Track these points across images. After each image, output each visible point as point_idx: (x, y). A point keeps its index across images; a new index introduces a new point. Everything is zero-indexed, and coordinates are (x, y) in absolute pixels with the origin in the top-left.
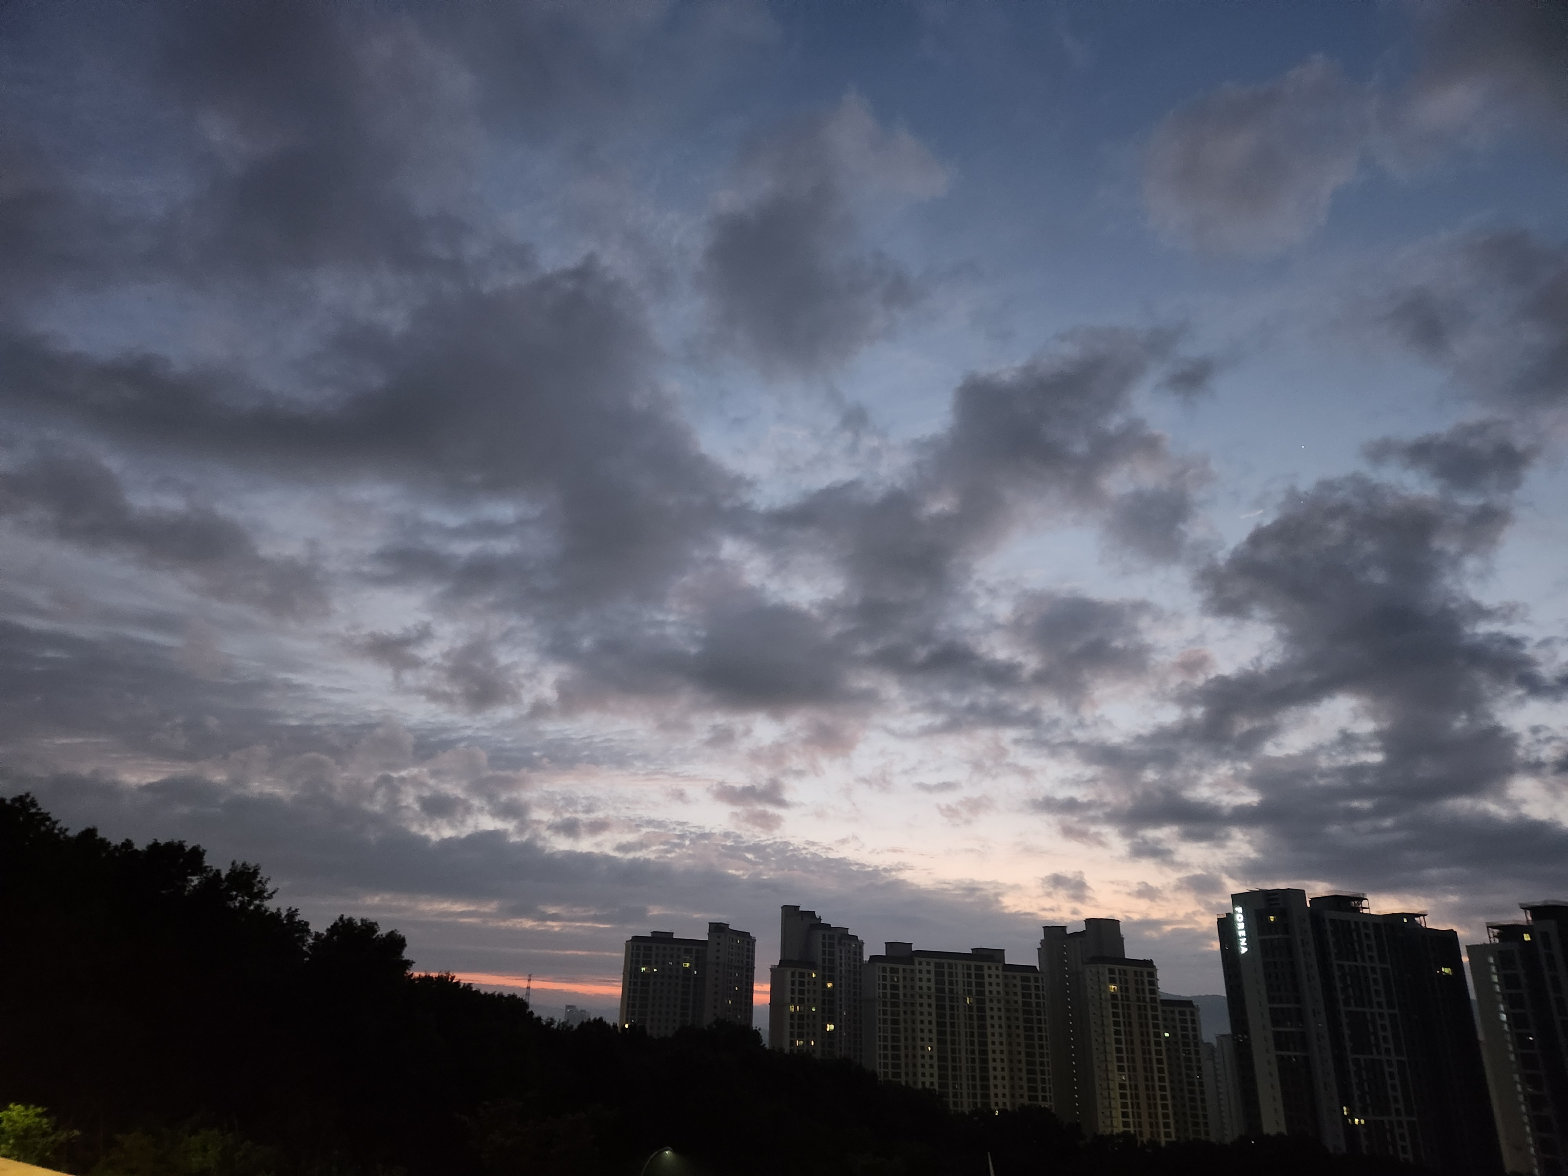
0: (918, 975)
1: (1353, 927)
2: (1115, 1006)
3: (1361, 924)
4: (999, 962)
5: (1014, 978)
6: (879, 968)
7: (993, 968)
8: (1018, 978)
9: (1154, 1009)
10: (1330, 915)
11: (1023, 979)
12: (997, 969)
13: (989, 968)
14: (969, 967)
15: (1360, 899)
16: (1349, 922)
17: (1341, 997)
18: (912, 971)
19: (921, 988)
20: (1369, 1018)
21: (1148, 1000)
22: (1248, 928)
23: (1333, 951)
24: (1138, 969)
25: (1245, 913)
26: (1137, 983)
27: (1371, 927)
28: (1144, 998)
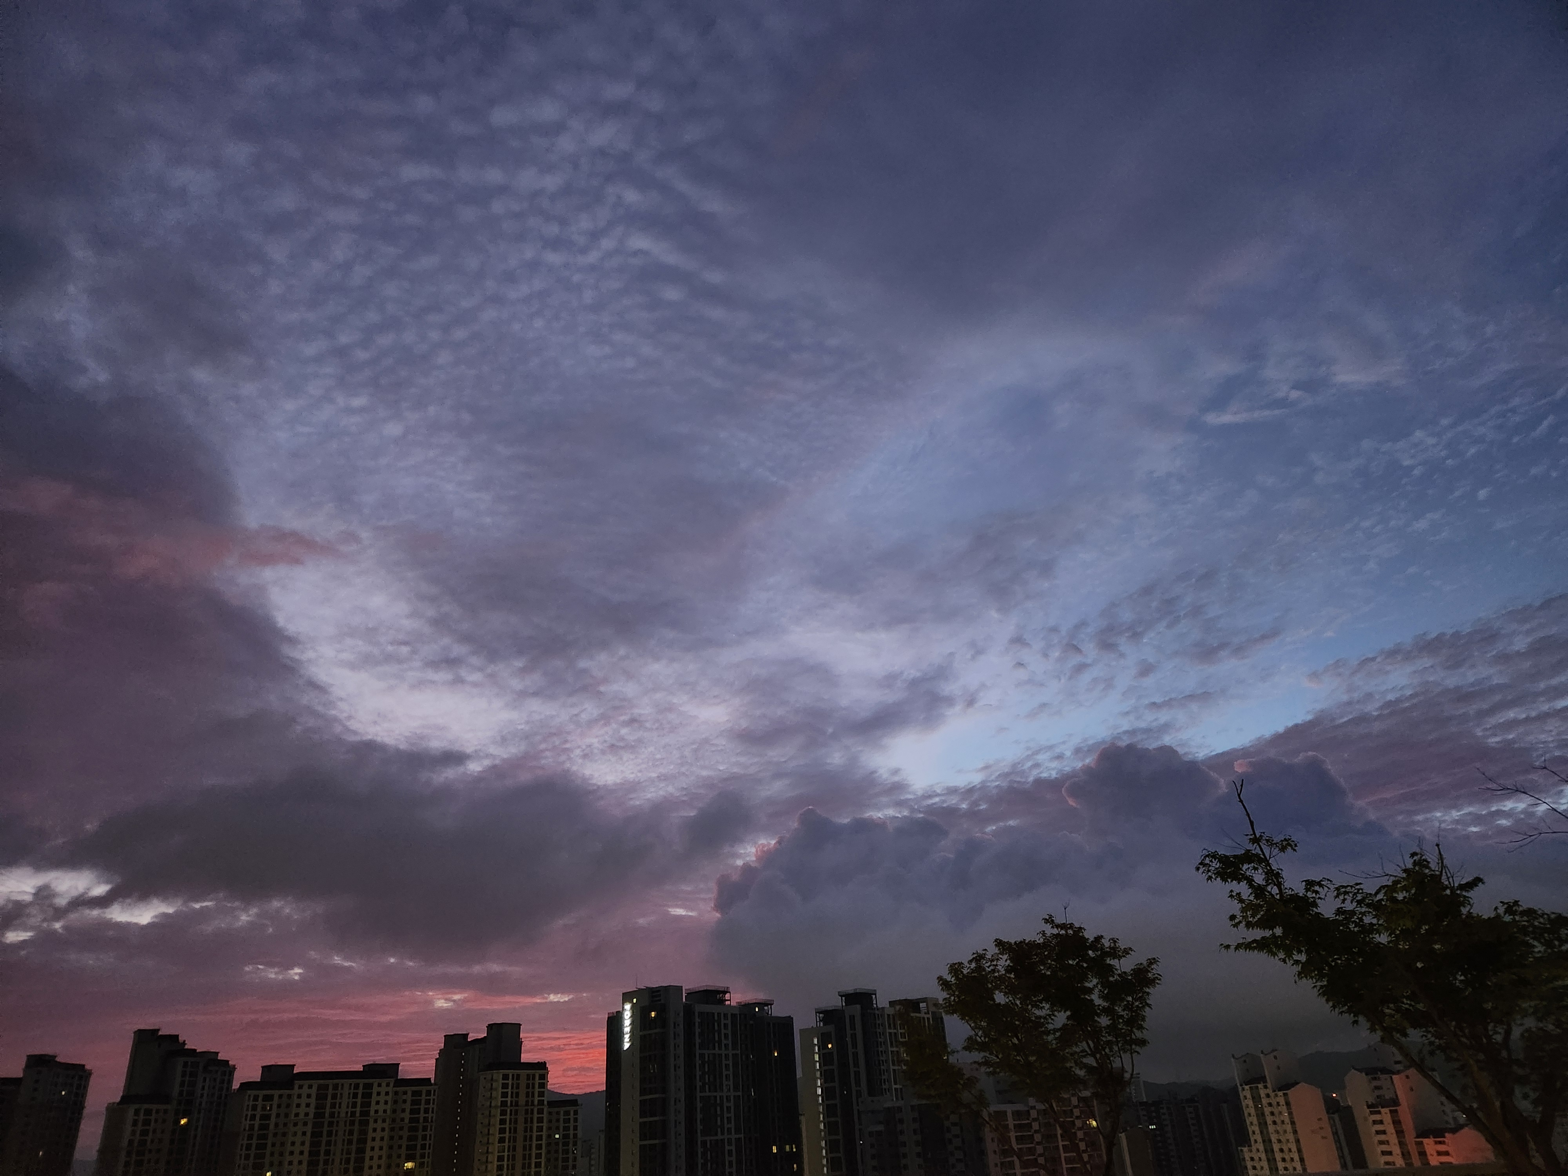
0: (296, 1101)
1: (716, 1018)
2: (503, 1113)
3: (722, 1015)
4: (392, 1078)
5: (405, 1093)
6: (249, 1096)
7: (384, 1084)
8: (410, 1094)
9: (540, 1111)
10: (699, 1008)
11: (414, 1093)
12: (388, 1085)
13: (380, 1085)
14: (357, 1086)
15: (725, 992)
16: (714, 1013)
17: (699, 1084)
18: (289, 1096)
19: (297, 1115)
20: (718, 1102)
21: (536, 1103)
22: (633, 1025)
23: (698, 1040)
24: (531, 1071)
25: (632, 1010)
26: (528, 1087)
27: (729, 1017)
28: (533, 1101)
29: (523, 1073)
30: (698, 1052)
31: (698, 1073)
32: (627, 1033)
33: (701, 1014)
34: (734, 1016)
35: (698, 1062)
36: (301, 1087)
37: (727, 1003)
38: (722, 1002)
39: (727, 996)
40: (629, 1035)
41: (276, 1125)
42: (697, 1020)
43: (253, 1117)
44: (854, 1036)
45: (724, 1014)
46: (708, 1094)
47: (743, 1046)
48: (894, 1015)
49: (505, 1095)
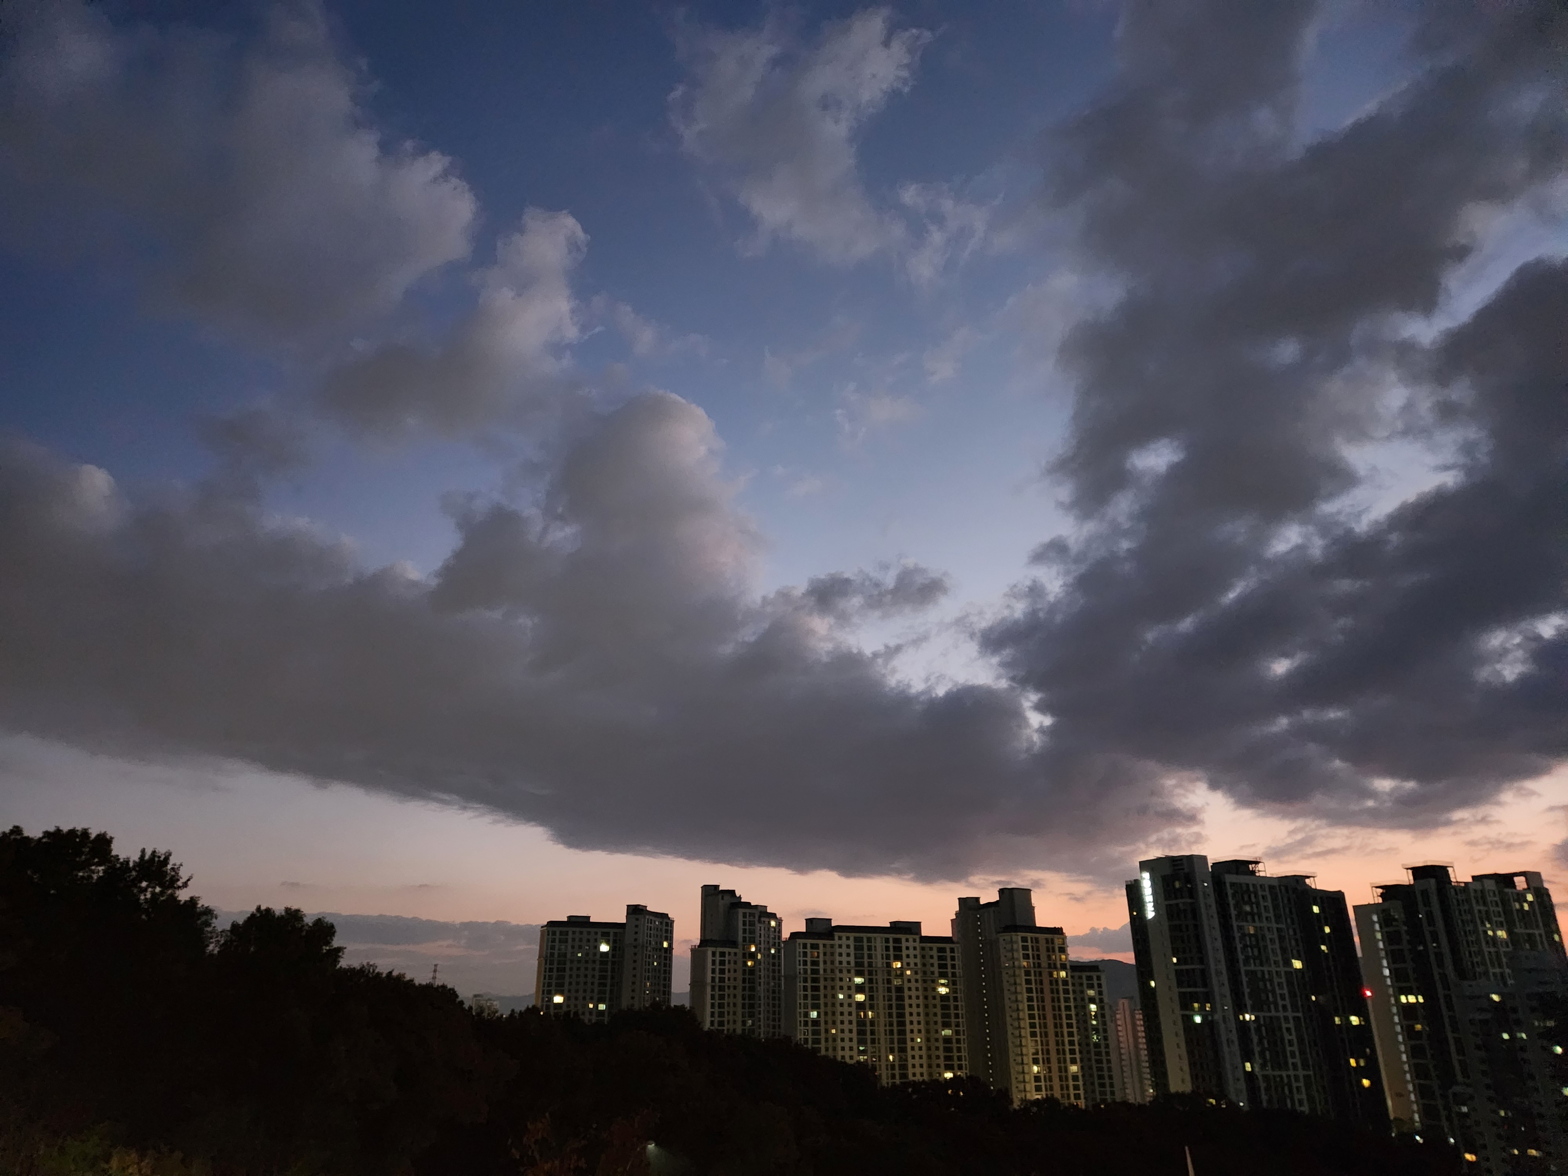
0: (838, 950)
1: (1251, 889)
2: (1028, 974)
3: (1257, 886)
4: (916, 934)
5: (931, 949)
6: (799, 944)
7: (911, 940)
8: (935, 950)
11: (941, 950)
12: (914, 941)
13: (907, 940)
14: (887, 940)
15: (1257, 863)
16: (1248, 885)
17: (1241, 957)
18: (832, 946)
19: (841, 963)
20: (1267, 976)
21: (1059, 966)
22: (1155, 894)
23: (1233, 912)
24: (1049, 936)
25: (1152, 879)
26: (1048, 950)
27: (1267, 889)
28: (1055, 964)
29: (1041, 936)
30: (1235, 924)
31: (1239, 946)
32: (1150, 902)
33: (1233, 885)
34: (1271, 887)
35: (1237, 935)
36: (840, 938)
37: (1262, 874)
38: (1253, 873)
39: (1260, 867)
40: (1152, 904)
41: (825, 970)
42: (1230, 892)
43: (805, 963)
44: (1430, 916)
45: (1261, 886)
46: (1252, 968)
47: (1289, 921)
48: (1482, 891)
49: (1026, 957)
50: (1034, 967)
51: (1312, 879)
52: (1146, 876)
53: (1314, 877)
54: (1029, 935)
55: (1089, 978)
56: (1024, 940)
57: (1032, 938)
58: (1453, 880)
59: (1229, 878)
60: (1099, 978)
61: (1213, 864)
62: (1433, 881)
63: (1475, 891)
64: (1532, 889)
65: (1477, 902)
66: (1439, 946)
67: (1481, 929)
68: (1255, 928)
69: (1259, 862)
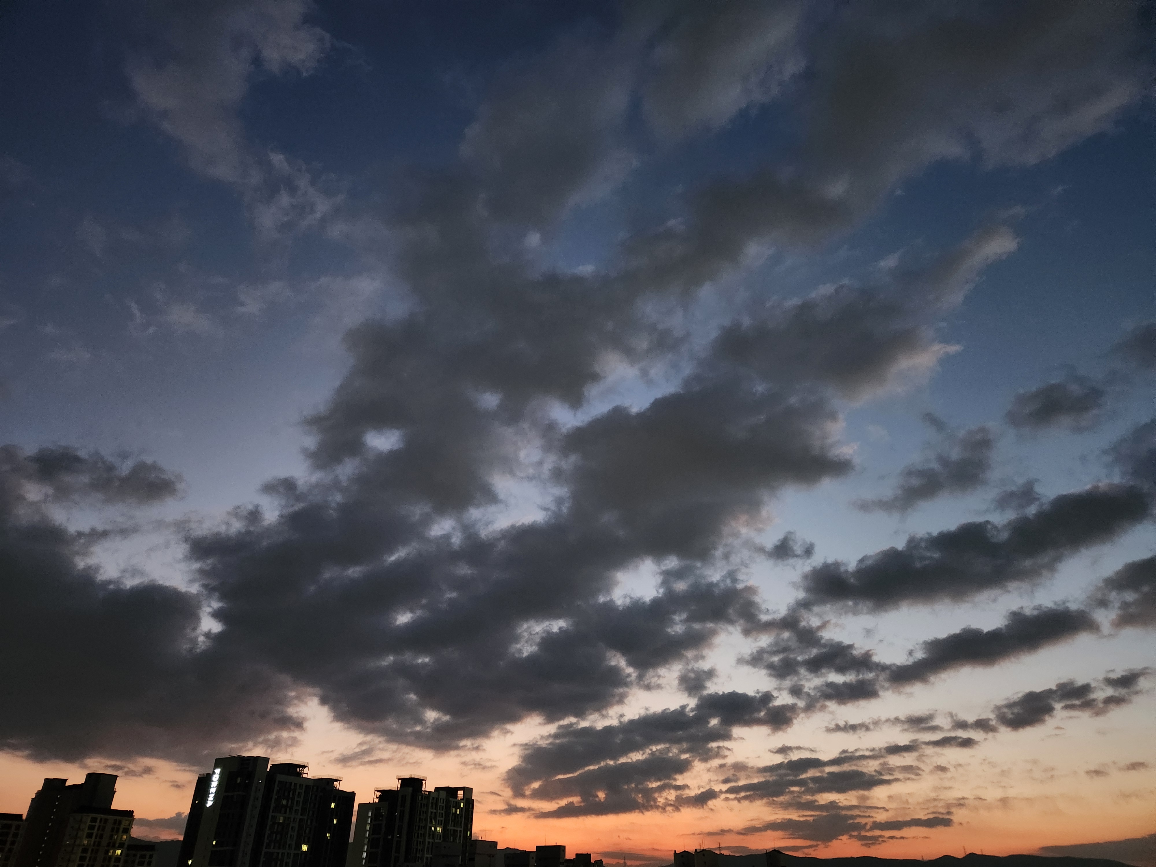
1: (293, 787)
15: (304, 767)
16: (291, 783)
17: (266, 841)
20: (280, 857)
21: (117, 845)
22: (219, 786)
23: (273, 805)
24: (119, 818)
25: (221, 774)
26: (112, 830)
27: (304, 787)
28: (114, 844)
29: (111, 818)
30: (271, 814)
31: (268, 832)
32: (212, 793)
33: (280, 782)
34: (307, 787)
35: (270, 823)
37: (305, 776)
38: (300, 774)
39: (306, 770)
40: (213, 795)
42: (276, 788)
44: (402, 814)
45: (300, 785)
46: (271, 850)
47: (311, 813)
48: (437, 798)
49: (89, 836)
50: (94, 845)
51: (338, 782)
52: (218, 771)
53: (340, 781)
54: (99, 816)
55: (143, 856)
56: (94, 820)
57: (101, 820)
58: (423, 789)
59: (280, 777)
60: (151, 856)
61: (272, 765)
62: (411, 789)
63: (433, 798)
64: (465, 799)
65: (432, 806)
66: (400, 837)
67: (429, 825)
68: (285, 818)
69: (306, 767)
